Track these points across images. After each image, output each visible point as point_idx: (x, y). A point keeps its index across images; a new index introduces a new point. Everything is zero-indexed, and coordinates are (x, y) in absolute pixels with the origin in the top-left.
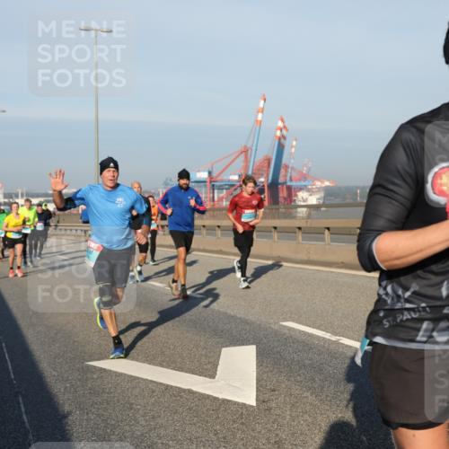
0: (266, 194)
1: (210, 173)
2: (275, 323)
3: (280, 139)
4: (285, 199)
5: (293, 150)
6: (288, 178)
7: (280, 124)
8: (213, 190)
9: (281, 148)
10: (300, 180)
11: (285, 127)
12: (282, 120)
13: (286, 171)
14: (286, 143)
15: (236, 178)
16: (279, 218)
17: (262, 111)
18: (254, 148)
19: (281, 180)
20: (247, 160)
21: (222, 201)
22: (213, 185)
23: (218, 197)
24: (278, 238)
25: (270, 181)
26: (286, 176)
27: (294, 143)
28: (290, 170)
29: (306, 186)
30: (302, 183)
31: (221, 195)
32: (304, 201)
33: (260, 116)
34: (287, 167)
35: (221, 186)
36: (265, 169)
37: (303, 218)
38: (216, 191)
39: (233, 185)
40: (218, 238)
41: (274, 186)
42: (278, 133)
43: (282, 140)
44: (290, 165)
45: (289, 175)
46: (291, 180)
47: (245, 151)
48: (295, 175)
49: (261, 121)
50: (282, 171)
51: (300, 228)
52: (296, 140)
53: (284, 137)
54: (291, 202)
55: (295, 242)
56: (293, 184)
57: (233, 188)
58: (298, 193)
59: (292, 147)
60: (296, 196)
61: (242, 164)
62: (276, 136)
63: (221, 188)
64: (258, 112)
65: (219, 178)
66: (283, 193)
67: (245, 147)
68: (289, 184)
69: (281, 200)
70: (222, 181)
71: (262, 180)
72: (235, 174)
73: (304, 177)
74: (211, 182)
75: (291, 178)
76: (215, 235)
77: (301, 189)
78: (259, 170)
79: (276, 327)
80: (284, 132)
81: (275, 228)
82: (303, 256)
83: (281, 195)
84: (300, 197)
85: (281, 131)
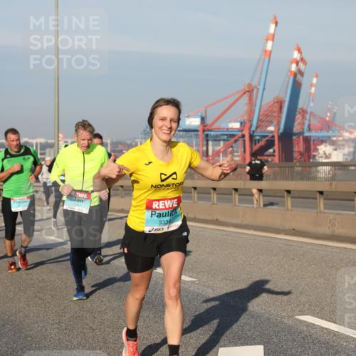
0: (276, 147)
1: (203, 119)
2: (289, 317)
3: (295, 75)
4: (301, 154)
5: (313, 90)
6: (306, 128)
7: (296, 55)
8: (207, 141)
9: (296, 87)
10: (321, 130)
11: (302, 59)
12: (299, 51)
13: (304, 117)
14: (304, 81)
15: (237, 125)
16: (293, 179)
17: (273, 38)
18: (261, 88)
19: (296, 129)
20: (251, 102)
21: (219, 156)
22: (207, 135)
23: (213, 151)
24: (292, 206)
25: (281, 131)
26: (303, 124)
27: (315, 80)
28: (308, 117)
29: (329, 137)
30: (324, 134)
31: (217, 148)
32: (327, 157)
33: (269, 45)
34: (304, 112)
35: (217, 136)
36: (275, 114)
37: (326, 179)
38: (210, 143)
39: (233, 136)
40: (214, 204)
41: (287, 137)
42: (294, 67)
43: (299, 77)
44: (309, 111)
45: (307, 123)
46: (310, 130)
47: (250, 91)
48: (314, 122)
49: (271, 52)
50: (298, 117)
51: (321, 193)
52: (317, 76)
53: (302, 74)
54: (309, 158)
55: (315, 211)
56: (313, 134)
57: (233, 140)
58: (319, 147)
59: (311, 86)
60: (316, 150)
61: (246, 108)
62: (291, 72)
63: (216, 139)
64: (267, 40)
65: (215, 126)
66: (299, 147)
67: (249, 85)
68: (307, 134)
69: (296, 155)
70: (218, 129)
71: (271, 128)
72: (235, 121)
73: (327, 125)
74: (204, 131)
75: (309, 126)
76: (209, 199)
77: (322, 141)
78: (267, 116)
79: (291, 322)
80: (302, 66)
81: (289, 192)
82: (325, 230)
83: (296, 149)
84: (321, 152)
85: (297, 65)
